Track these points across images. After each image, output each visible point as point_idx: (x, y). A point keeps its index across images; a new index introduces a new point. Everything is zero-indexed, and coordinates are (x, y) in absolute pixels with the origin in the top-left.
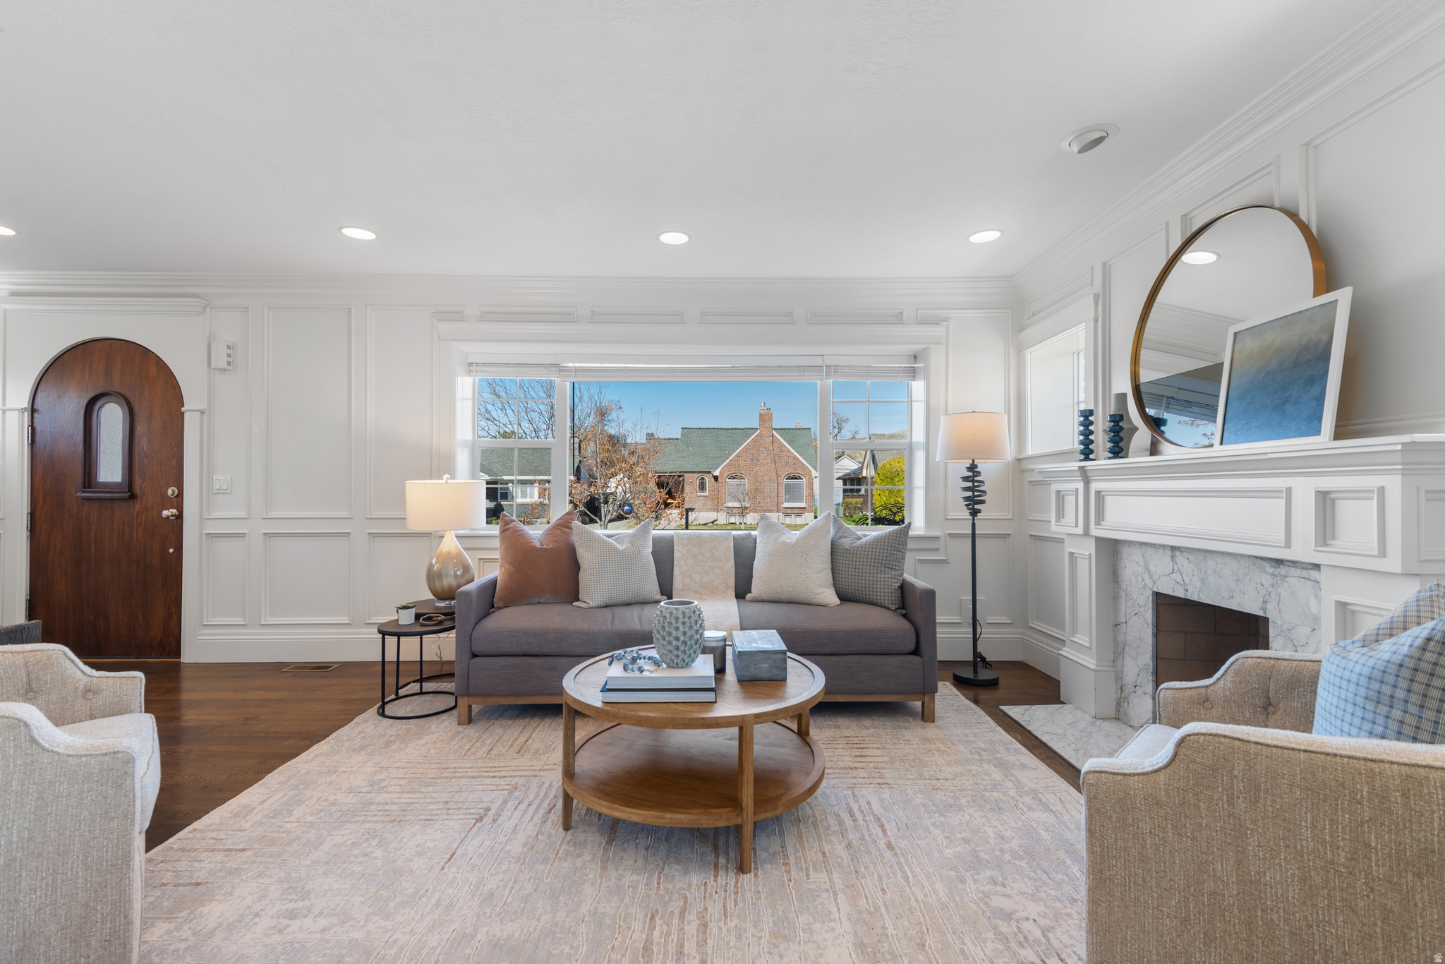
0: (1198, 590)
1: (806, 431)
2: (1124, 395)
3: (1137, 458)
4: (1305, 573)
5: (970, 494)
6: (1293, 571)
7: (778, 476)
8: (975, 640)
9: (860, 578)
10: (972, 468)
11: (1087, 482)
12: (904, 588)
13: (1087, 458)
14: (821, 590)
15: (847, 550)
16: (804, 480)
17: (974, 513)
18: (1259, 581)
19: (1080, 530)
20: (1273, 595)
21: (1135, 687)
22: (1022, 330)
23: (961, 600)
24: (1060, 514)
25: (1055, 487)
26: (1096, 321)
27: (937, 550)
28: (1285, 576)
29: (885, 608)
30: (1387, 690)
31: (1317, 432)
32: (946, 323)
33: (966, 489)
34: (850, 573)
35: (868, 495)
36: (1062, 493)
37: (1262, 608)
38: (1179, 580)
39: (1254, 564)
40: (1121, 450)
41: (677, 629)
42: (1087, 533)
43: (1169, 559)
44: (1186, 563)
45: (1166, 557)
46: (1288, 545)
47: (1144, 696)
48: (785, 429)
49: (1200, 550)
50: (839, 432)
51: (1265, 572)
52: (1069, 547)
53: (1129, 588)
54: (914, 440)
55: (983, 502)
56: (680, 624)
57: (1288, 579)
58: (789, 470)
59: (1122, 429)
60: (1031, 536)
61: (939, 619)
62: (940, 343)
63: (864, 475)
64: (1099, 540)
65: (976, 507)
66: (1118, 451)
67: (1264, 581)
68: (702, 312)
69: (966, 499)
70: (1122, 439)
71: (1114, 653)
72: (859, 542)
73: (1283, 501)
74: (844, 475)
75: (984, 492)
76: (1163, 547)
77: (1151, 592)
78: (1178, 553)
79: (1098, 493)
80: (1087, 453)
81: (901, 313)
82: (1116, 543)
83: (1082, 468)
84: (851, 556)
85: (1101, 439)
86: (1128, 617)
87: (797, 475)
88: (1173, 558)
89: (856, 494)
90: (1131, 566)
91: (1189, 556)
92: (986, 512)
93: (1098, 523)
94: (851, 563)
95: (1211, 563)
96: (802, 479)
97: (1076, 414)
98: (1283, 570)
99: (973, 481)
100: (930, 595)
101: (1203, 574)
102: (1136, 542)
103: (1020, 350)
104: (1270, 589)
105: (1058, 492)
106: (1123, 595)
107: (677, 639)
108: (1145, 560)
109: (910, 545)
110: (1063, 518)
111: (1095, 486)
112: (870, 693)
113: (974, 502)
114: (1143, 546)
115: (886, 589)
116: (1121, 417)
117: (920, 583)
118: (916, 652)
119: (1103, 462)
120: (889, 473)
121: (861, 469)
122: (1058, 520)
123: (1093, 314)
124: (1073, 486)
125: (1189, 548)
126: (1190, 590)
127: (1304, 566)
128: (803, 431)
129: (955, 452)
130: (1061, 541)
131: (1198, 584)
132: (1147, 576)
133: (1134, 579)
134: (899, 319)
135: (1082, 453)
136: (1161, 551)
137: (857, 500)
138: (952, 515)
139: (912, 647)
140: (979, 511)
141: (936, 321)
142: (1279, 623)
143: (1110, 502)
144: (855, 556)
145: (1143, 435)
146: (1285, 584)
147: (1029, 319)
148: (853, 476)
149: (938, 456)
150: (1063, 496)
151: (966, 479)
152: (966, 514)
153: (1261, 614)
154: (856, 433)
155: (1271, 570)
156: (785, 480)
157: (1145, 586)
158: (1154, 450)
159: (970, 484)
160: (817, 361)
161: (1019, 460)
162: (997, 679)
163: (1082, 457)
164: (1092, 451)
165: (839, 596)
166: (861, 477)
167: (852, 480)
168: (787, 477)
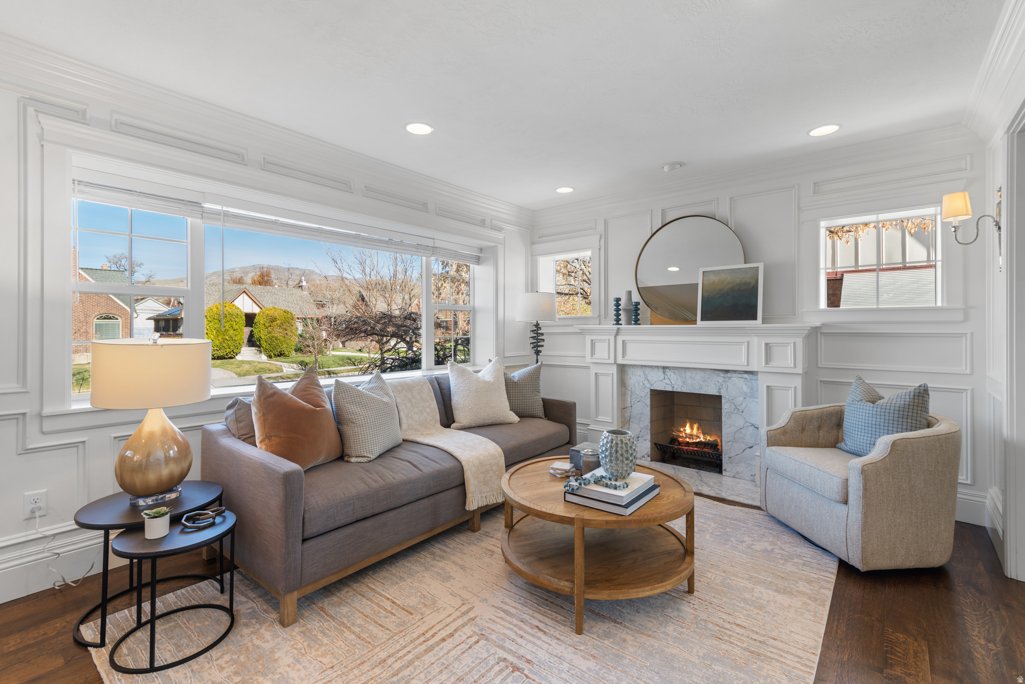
0: (680, 387)
4: (740, 376)
5: (535, 341)
6: (734, 375)
7: (86, 317)
9: (526, 401)
10: (537, 325)
11: (617, 335)
13: (618, 323)
14: (506, 414)
15: (515, 382)
16: (120, 320)
17: (537, 352)
18: (716, 380)
19: (610, 361)
20: (724, 386)
21: (638, 438)
22: (535, 243)
24: (592, 352)
25: (589, 337)
26: (600, 249)
28: (730, 377)
30: (906, 413)
31: (754, 319)
32: (503, 232)
34: (519, 398)
36: (594, 341)
37: (718, 392)
38: (668, 382)
39: (714, 373)
42: (614, 362)
43: (662, 373)
44: (673, 375)
45: (660, 373)
46: (748, 365)
47: (644, 441)
48: (90, 269)
49: (682, 368)
51: (719, 376)
52: (596, 371)
53: (633, 389)
55: (542, 346)
57: (732, 378)
58: (104, 311)
62: (502, 244)
65: (539, 349)
67: (719, 380)
68: (365, 187)
69: (532, 344)
70: (638, 315)
71: (622, 423)
73: (744, 347)
76: (658, 367)
77: (649, 390)
78: (667, 370)
80: (617, 320)
81: (485, 220)
82: (628, 366)
83: (613, 328)
84: (519, 386)
86: (632, 403)
87: (111, 315)
88: (664, 373)
90: (635, 379)
91: (675, 371)
93: (621, 357)
94: (519, 391)
95: (688, 374)
96: (117, 319)
98: (729, 375)
99: (537, 333)
100: (575, 406)
101: (684, 379)
102: (638, 365)
103: (534, 256)
104: (722, 383)
108: (645, 374)
110: (594, 354)
111: (623, 338)
113: (537, 346)
114: (643, 368)
118: (569, 442)
120: (216, 315)
123: (598, 245)
124: (604, 338)
125: (674, 367)
126: (676, 387)
127: (740, 372)
130: (587, 368)
131: (681, 384)
132: (646, 382)
133: (637, 384)
134: (482, 223)
135: (614, 320)
136: (656, 369)
139: (568, 439)
140: (540, 351)
142: (727, 397)
143: (632, 346)
144: (521, 386)
146: (730, 381)
147: (539, 238)
150: (595, 342)
153: (718, 394)
154: (150, 277)
155: (723, 375)
156: (95, 320)
157: (645, 387)
159: (535, 335)
160: (430, 243)
163: (615, 322)
164: (620, 320)
165: (517, 414)
166: (179, 318)
167: (167, 321)
168: (98, 317)
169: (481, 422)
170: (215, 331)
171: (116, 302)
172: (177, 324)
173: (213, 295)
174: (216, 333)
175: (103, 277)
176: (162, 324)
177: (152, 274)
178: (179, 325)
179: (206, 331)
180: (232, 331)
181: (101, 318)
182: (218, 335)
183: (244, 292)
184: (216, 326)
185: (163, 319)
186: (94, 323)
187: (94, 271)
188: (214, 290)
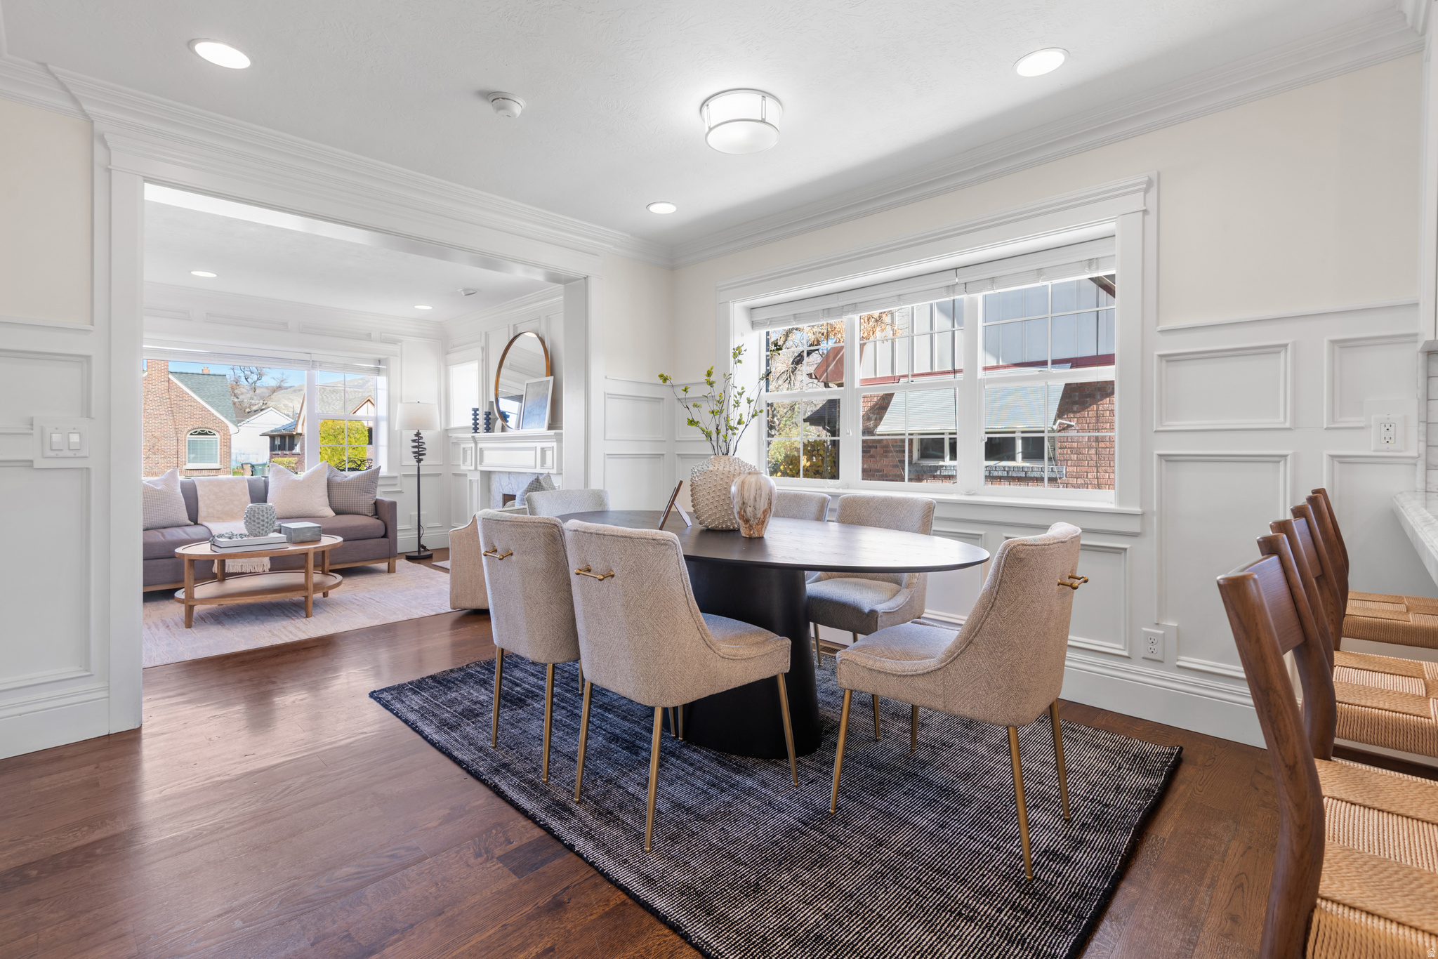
1: (220, 379)
2: (493, 402)
3: (497, 433)
5: (417, 450)
7: (177, 431)
8: (419, 538)
9: (348, 500)
10: (418, 434)
11: (476, 443)
12: (377, 504)
13: (476, 432)
14: (322, 508)
16: (218, 435)
17: (419, 461)
19: (473, 468)
22: (447, 353)
23: (411, 515)
24: (465, 460)
25: (462, 446)
26: (483, 361)
27: (395, 485)
29: (365, 515)
31: (543, 427)
32: (400, 344)
33: (414, 447)
34: (340, 497)
35: (304, 454)
38: (510, 486)
40: (490, 429)
41: (263, 516)
42: (476, 469)
43: (507, 477)
44: (513, 479)
46: (535, 467)
48: (187, 373)
50: (258, 379)
52: (469, 478)
53: (493, 491)
54: (378, 415)
55: (424, 454)
56: (264, 513)
58: (198, 425)
59: (490, 419)
60: (453, 474)
61: (399, 527)
62: (396, 356)
63: (299, 431)
64: (482, 472)
65: (420, 457)
66: (489, 429)
69: (414, 453)
70: (490, 424)
72: (346, 479)
73: (534, 452)
74: (272, 431)
75: (425, 449)
76: (506, 472)
77: (501, 493)
78: (510, 474)
79: (481, 449)
80: (476, 429)
81: (370, 334)
82: (490, 472)
83: (473, 437)
85: (481, 422)
87: (207, 430)
88: (509, 477)
89: (288, 453)
90: (495, 483)
91: (514, 475)
92: (426, 460)
93: (480, 464)
94: (341, 491)
96: (214, 435)
97: (471, 409)
99: (418, 442)
100: (393, 505)
101: (518, 483)
102: (496, 471)
103: (447, 365)
105: (464, 448)
106: (492, 498)
107: (263, 521)
108: (500, 480)
109: (380, 482)
111: (480, 445)
112: (357, 562)
113: (419, 455)
114: (499, 473)
115: (366, 503)
116: (490, 413)
117: (387, 499)
118: (385, 536)
119: (482, 434)
120: (331, 430)
121: (296, 424)
122: (464, 463)
123: (481, 357)
124: (470, 445)
125: (513, 472)
128: (214, 378)
129: (408, 425)
130: (466, 475)
131: (517, 488)
132: (499, 487)
133: (495, 489)
134: (368, 337)
135: (474, 429)
136: (504, 474)
137: (290, 459)
138: (405, 463)
139: (383, 533)
140: (422, 460)
141: (394, 342)
143: (486, 453)
145: (499, 423)
147: (450, 349)
148: (284, 432)
149: (397, 427)
150: (466, 451)
151: (414, 441)
152: (414, 462)
154: (282, 381)
156: (188, 436)
157: (500, 490)
158: (503, 429)
159: (417, 444)
160: (307, 357)
161: (447, 430)
162: (432, 554)
163: (474, 431)
164: (478, 429)
165: (334, 511)
166: (294, 433)
167: (283, 437)
168: (192, 432)
169: (288, 514)
170: (329, 450)
171: (213, 414)
172: (293, 442)
173: (334, 405)
174: (331, 452)
175: (199, 383)
176: (278, 442)
177: (284, 377)
178: (295, 443)
179: (320, 450)
180: (351, 450)
181: (194, 434)
182: (333, 455)
183: (369, 400)
184: (332, 444)
185: (278, 436)
186: (187, 439)
187: (190, 376)
188: (334, 398)
